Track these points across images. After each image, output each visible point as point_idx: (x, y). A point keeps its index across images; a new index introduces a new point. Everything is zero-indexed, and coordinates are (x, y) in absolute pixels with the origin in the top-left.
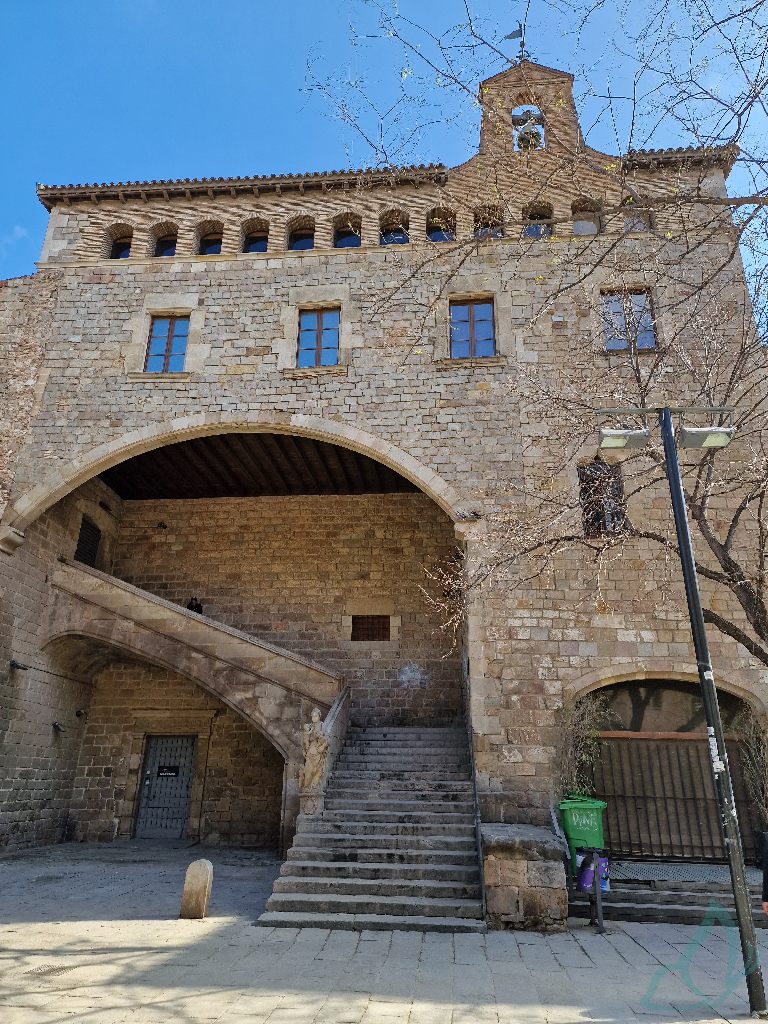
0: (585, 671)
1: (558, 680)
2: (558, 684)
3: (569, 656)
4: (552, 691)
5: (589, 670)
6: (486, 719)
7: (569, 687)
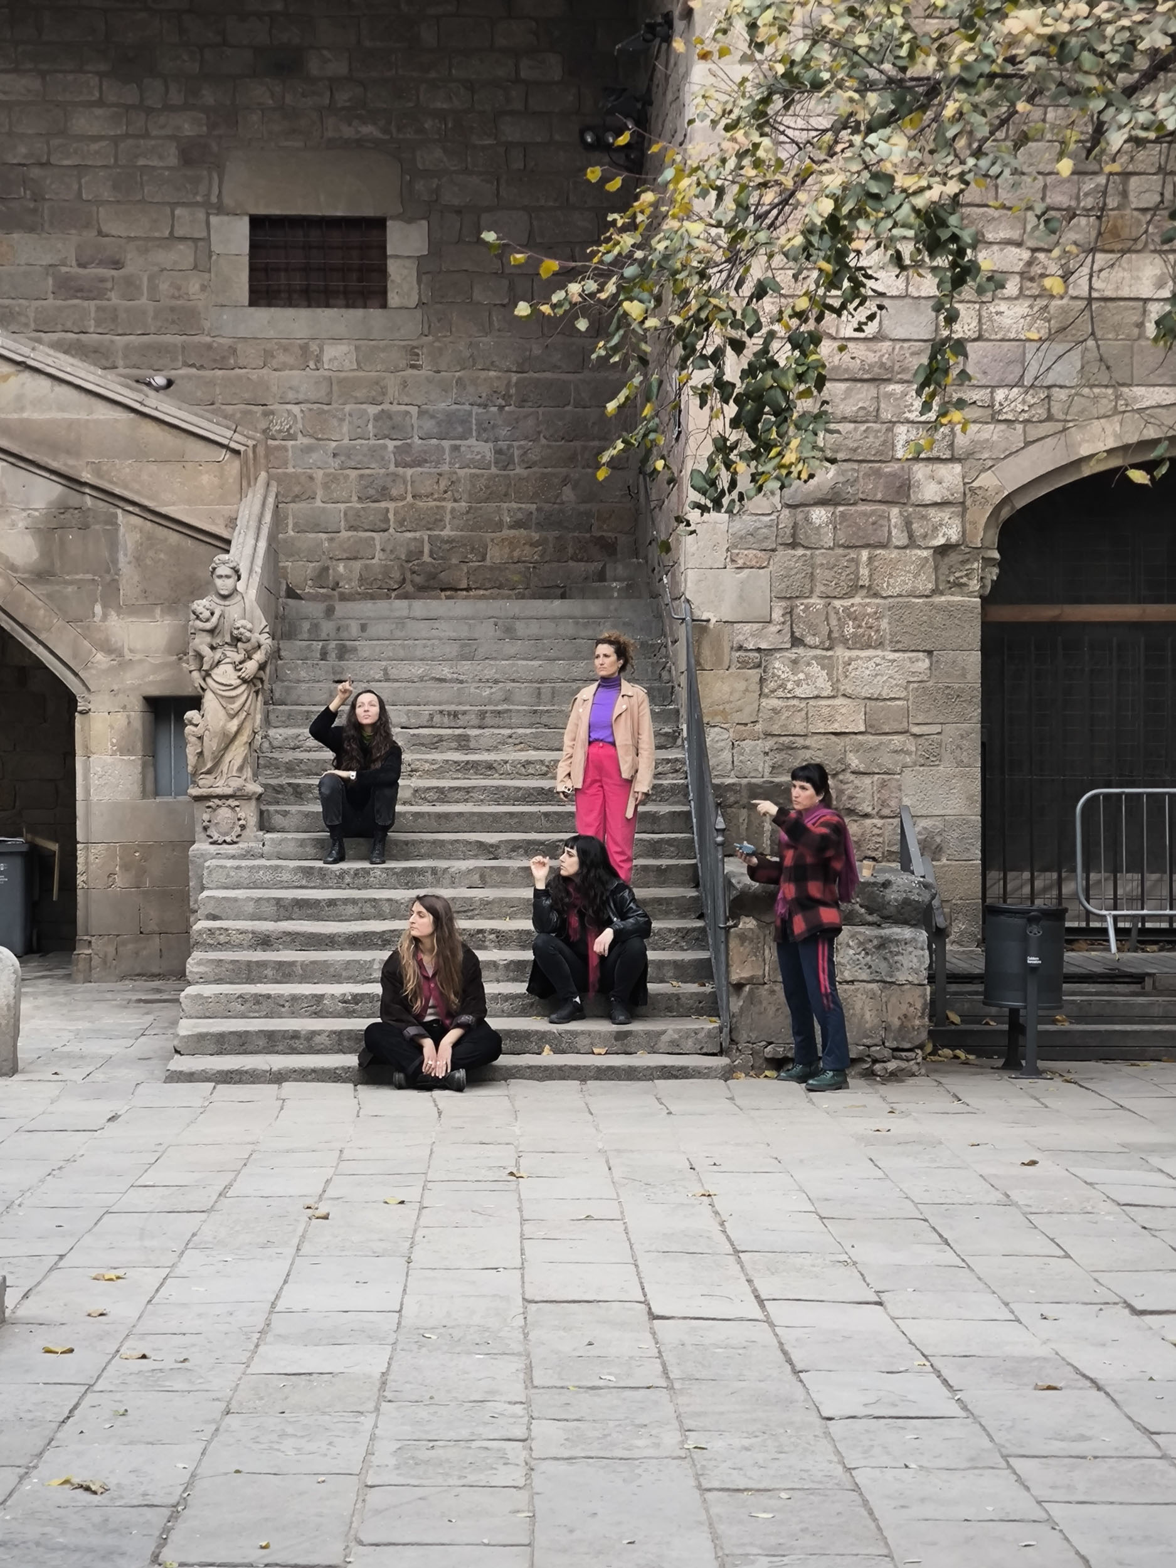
0: (1034, 432)
1: (952, 460)
2: (952, 473)
3: (994, 388)
4: (930, 492)
5: (1049, 428)
6: (731, 578)
7: (986, 480)
